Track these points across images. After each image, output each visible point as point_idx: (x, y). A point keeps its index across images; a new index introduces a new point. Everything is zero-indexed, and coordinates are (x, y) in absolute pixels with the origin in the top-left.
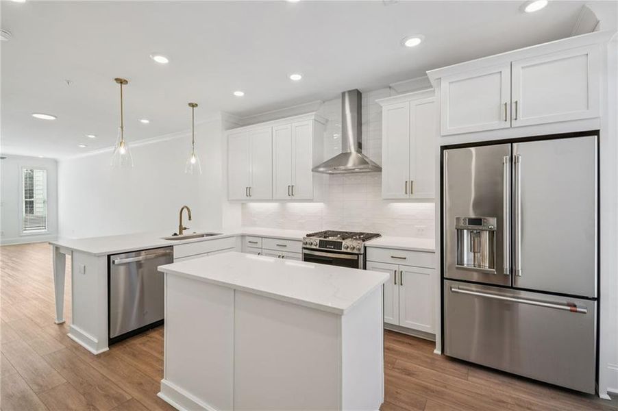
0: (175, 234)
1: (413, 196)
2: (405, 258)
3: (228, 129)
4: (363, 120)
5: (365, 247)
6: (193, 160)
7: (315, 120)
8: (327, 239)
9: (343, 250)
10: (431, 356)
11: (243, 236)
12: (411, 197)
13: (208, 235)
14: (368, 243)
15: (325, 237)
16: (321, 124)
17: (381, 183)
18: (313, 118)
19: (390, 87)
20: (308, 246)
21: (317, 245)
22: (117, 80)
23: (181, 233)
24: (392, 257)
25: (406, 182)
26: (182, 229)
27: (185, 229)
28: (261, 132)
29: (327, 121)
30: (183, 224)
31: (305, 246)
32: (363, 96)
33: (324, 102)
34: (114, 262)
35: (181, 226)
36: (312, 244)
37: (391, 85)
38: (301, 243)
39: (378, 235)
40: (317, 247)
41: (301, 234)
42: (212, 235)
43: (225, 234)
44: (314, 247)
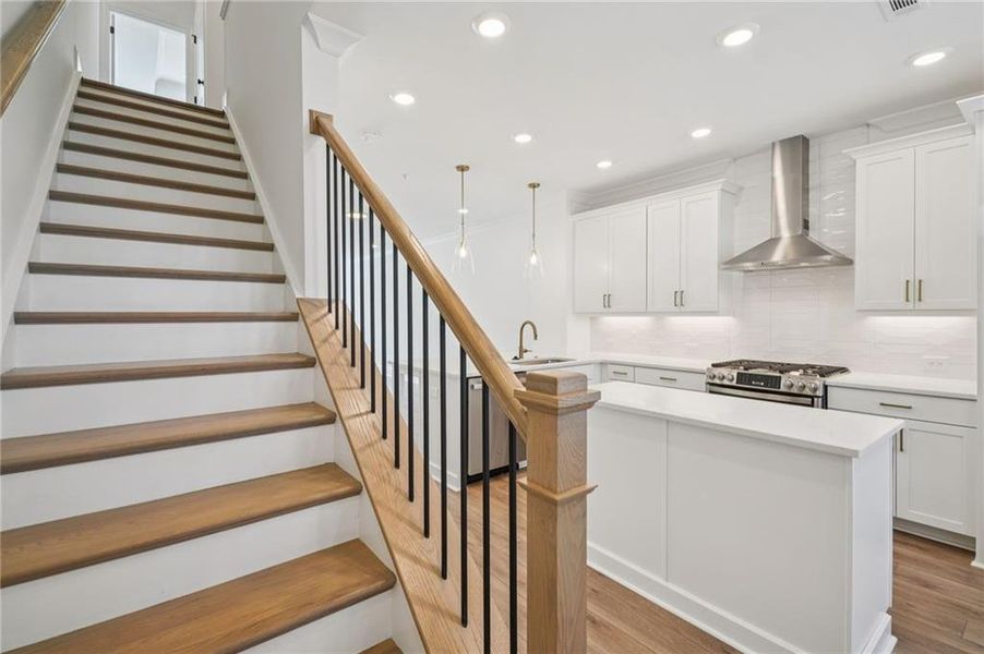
0: (516, 358)
1: (922, 306)
2: (910, 408)
3: (576, 213)
4: (812, 182)
5: (826, 387)
6: (533, 260)
7: (722, 190)
8: (750, 372)
9: (782, 389)
10: (964, 569)
11: (603, 364)
12: (917, 308)
13: (553, 361)
14: (830, 380)
15: (746, 369)
16: (732, 195)
17: (854, 284)
18: (720, 187)
19: (868, 125)
20: (717, 381)
21: (733, 379)
22: (458, 167)
23: (521, 357)
24: (882, 404)
25: (908, 282)
26: (522, 351)
27: (526, 351)
28: (628, 216)
29: (741, 189)
30: (524, 345)
31: (710, 381)
32: (810, 142)
33: (735, 160)
34: (473, 386)
35: (521, 346)
36: (724, 377)
37: (870, 122)
38: (705, 377)
39: (843, 370)
40: (734, 383)
41: (705, 364)
42: (558, 361)
43: (579, 361)
44: (726, 382)
